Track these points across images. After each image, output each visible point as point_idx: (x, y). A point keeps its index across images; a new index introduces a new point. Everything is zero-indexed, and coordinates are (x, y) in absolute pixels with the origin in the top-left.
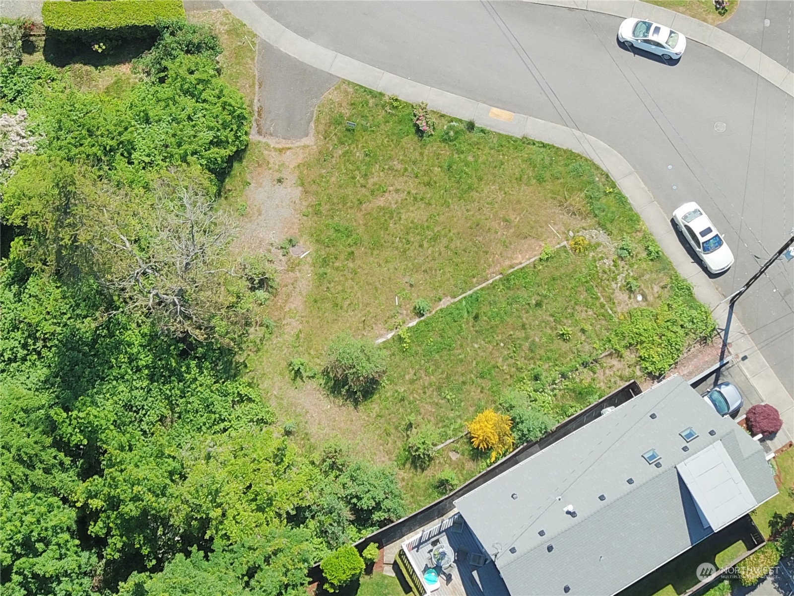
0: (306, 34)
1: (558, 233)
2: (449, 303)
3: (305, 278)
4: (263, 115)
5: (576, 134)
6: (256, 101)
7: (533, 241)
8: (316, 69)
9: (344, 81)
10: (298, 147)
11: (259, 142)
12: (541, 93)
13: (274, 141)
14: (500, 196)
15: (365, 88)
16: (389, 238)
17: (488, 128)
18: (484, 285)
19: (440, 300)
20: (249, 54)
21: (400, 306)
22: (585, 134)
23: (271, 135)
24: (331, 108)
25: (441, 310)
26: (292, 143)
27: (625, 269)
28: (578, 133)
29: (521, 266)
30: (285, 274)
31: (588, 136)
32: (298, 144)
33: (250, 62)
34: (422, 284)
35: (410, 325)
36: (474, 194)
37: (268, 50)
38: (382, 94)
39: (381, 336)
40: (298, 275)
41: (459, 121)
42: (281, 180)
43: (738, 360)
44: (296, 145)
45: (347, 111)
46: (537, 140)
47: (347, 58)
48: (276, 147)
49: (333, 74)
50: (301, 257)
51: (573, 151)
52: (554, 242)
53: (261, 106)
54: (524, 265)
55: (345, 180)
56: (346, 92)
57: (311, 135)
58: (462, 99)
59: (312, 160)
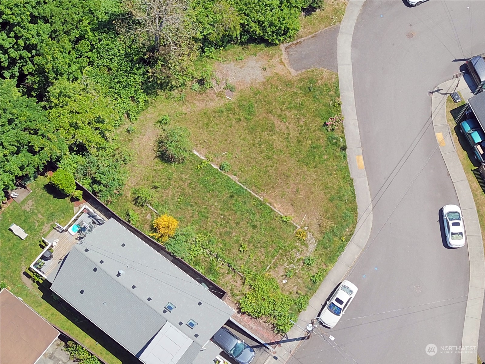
0: (354, 45)
1: (304, 221)
2: (234, 180)
3: (216, 104)
4: (297, 45)
5: (369, 207)
6: (303, 38)
7: (293, 210)
8: (336, 58)
9: (337, 75)
10: (287, 69)
11: (281, 50)
12: (385, 178)
13: (285, 57)
14: (311, 182)
15: (338, 87)
16: (258, 134)
17: (348, 158)
18: (253, 193)
19: (235, 175)
20: (327, 24)
21: (222, 156)
22: (372, 212)
23: (288, 54)
24: (318, 75)
25: (228, 177)
26: (288, 66)
27: (299, 266)
28: (371, 208)
29: (273, 208)
30: (214, 93)
31: (371, 215)
32: (290, 69)
33: (323, 26)
34: (240, 162)
35: (213, 165)
36: (305, 168)
37: (336, 31)
38: (339, 97)
39: (201, 154)
40: (216, 100)
41: (344, 141)
42: (264, 69)
43: (272, 354)
44: (288, 68)
45: (320, 83)
46: (354, 187)
47: (351, 71)
48: (283, 59)
49: (338, 68)
50: (226, 97)
51: (358, 209)
52: (297, 221)
53: (301, 42)
54: (275, 210)
55: (280, 99)
56: (331, 79)
57: (298, 72)
58: (358, 138)
59: (284, 79)
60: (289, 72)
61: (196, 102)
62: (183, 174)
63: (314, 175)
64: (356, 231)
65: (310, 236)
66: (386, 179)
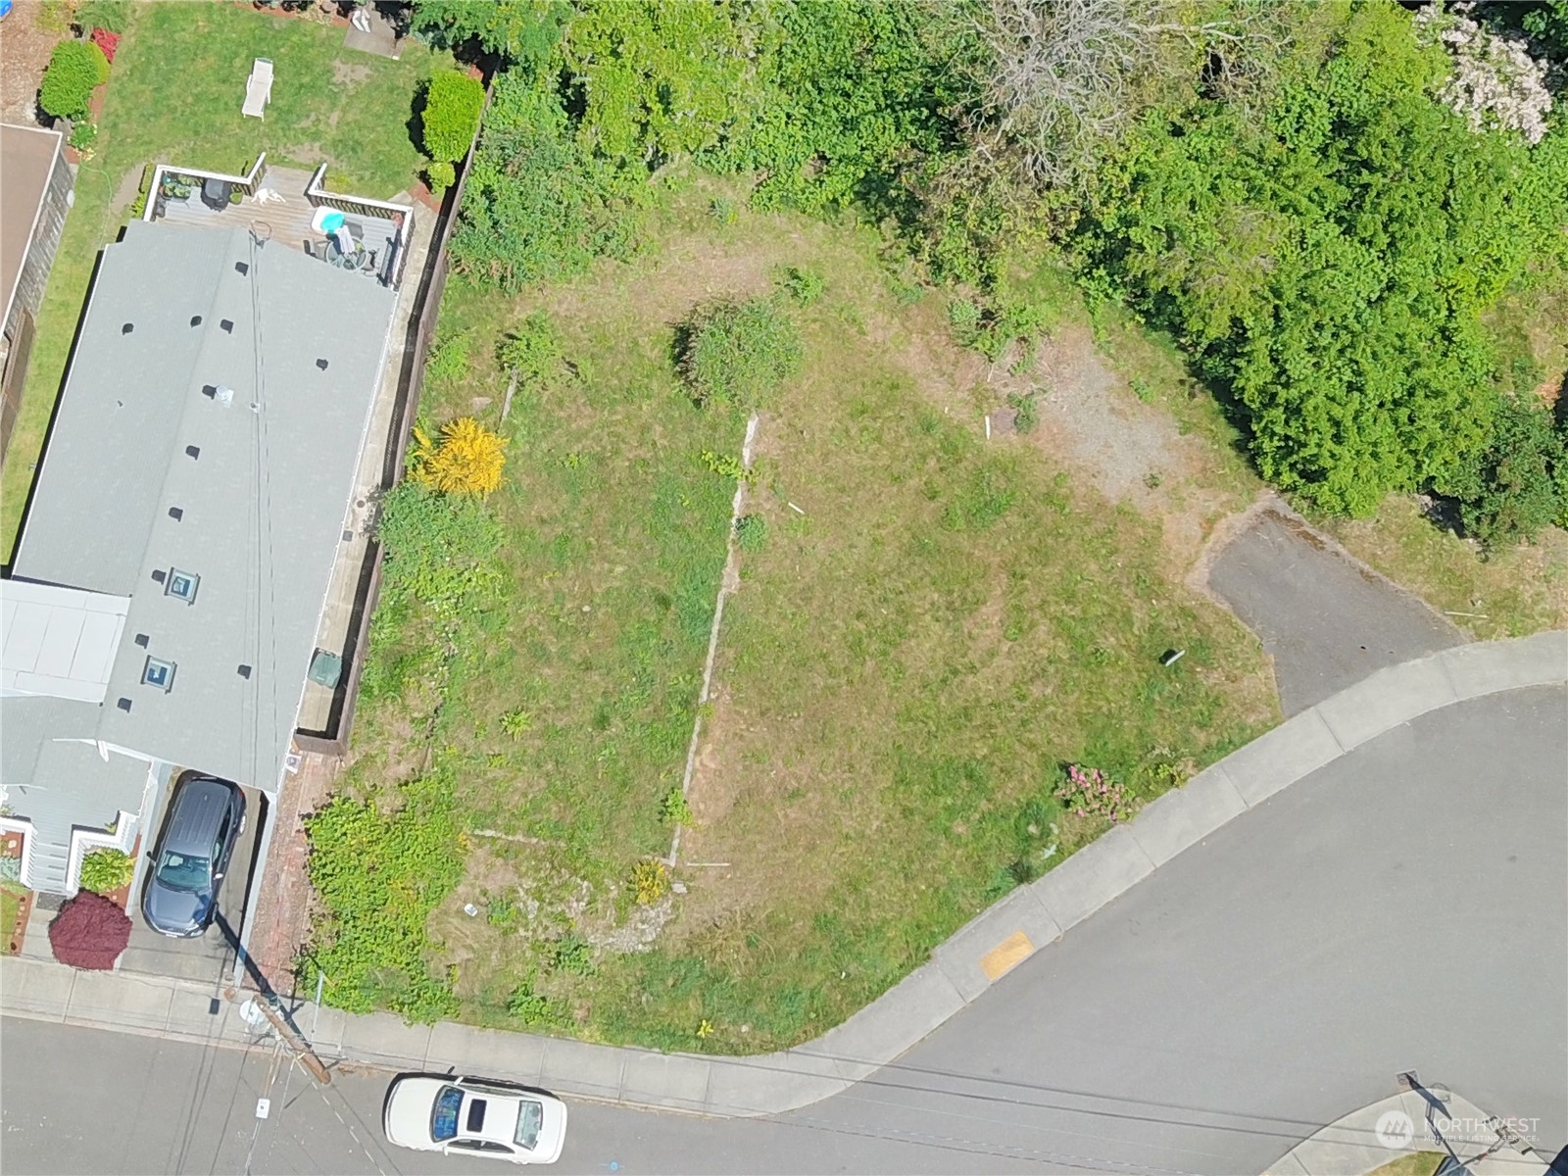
0: (1425, 726)
1: (701, 869)
2: (725, 581)
3: (947, 402)
4: (1302, 540)
5: (862, 1067)
6: (1339, 547)
7: (721, 811)
8: (1336, 689)
9: (1276, 721)
10: (1197, 552)
11: (1253, 501)
12: (997, 1071)
13: (1238, 525)
14: (848, 825)
15: (1236, 748)
16: (915, 572)
17: (997, 905)
18: (709, 662)
19: (742, 576)
20: (1444, 599)
21: (784, 508)
22: (849, 1084)
23: (1254, 528)
24: (1237, 658)
25: (723, 561)
26: (1211, 549)
27: (540, 930)
28: (863, 1072)
29: (693, 748)
30: (978, 376)
31: (841, 1087)
32: (1204, 559)
33: (1425, 589)
34: (794, 569)
35: (738, 496)
36: (885, 781)
37: (1435, 639)
38: (1200, 765)
39: (757, 441)
40: (960, 395)
41: (1051, 864)
42: (1153, 483)
43: (222, 991)
44: (1203, 553)
45: (1212, 681)
46: (907, 978)
47: (1322, 761)
48: (1223, 520)
49: (1304, 713)
50: (987, 419)
51: (832, 1031)
52: (690, 845)
53: (1322, 548)
54: (691, 755)
55: (1077, 583)
56: (1251, 708)
57: (1206, 591)
58: (1092, 906)
59: (1156, 558)
60: (1190, 565)
61: (918, 340)
62: (664, 427)
63: (876, 824)
64: (753, 1060)
65: (660, 913)
66: (996, 1077)
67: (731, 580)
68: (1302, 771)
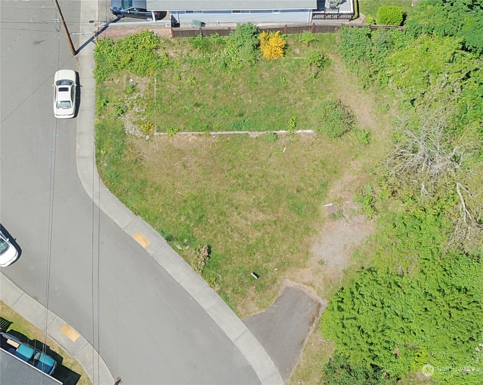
1: (155, 143)
2: (253, 133)
3: (335, 190)
4: (312, 317)
5: (98, 201)
6: (311, 331)
7: (175, 146)
8: (256, 336)
9: (240, 317)
10: (298, 282)
11: (323, 298)
12: (102, 242)
13: (312, 295)
15: (228, 304)
17: (158, 233)
19: (256, 138)
21: (284, 146)
22: (92, 198)
23: (312, 300)
25: (260, 131)
26: (301, 287)
27: (128, 101)
28: (96, 201)
30: (347, 199)
31: (91, 196)
32: (296, 284)
33: (302, 364)
35: (284, 131)
37: (283, 370)
38: (219, 293)
40: (338, 194)
41: (174, 248)
42: (322, 262)
44: (298, 284)
45: (250, 292)
46: (129, 210)
47: (229, 335)
48: (313, 289)
49: (245, 326)
50: (331, 204)
51: (108, 190)
52: (162, 138)
53: (310, 325)
54: (192, 133)
55: (278, 243)
56: (243, 307)
57: (284, 287)
58: (163, 263)
59: (293, 267)
60: (293, 279)
61: (355, 178)
62: (302, 105)
63: (179, 193)
64: (96, 168)
65: (138, 134)
66: (100, 243)
67: (254, 135)
68: (224, 328)
